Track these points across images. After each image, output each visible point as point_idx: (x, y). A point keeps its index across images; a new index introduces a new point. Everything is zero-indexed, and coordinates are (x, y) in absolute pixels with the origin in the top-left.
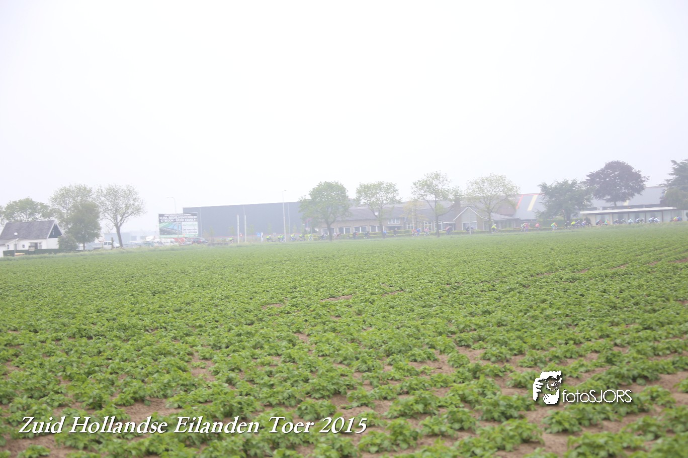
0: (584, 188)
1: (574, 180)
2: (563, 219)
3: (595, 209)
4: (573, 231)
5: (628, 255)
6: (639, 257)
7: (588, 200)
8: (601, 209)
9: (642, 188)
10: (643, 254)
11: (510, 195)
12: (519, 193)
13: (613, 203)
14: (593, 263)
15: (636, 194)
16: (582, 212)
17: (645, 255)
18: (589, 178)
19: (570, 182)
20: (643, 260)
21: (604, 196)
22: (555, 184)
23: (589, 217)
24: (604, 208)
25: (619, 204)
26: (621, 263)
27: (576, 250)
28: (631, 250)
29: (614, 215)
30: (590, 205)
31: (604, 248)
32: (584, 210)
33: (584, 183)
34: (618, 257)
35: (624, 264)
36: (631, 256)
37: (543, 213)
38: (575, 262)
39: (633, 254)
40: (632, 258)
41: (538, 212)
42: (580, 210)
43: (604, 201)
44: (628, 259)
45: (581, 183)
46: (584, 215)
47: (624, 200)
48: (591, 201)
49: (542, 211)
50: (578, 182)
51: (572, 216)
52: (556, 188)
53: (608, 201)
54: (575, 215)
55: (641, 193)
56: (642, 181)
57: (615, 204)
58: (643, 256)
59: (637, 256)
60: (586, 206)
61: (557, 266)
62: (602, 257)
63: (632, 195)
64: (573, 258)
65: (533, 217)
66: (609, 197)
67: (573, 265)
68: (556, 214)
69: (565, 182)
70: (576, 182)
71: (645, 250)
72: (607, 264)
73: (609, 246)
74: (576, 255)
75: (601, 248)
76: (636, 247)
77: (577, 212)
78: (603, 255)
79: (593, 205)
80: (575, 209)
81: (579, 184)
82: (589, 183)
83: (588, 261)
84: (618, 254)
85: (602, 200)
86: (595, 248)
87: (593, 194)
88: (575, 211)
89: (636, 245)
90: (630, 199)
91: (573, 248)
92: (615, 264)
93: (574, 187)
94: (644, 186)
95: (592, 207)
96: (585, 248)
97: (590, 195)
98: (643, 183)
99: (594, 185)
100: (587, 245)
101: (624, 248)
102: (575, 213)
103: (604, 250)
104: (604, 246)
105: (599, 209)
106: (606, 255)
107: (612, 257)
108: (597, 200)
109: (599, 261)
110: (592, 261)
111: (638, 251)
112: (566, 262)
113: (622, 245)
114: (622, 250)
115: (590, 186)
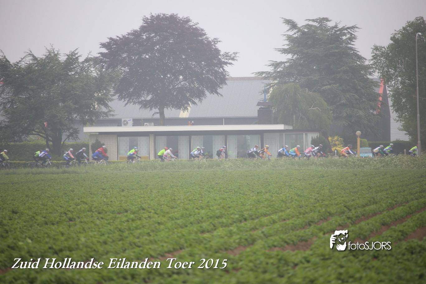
0: (94, 72)
1: (73, 54)
2: (44, 142)
3: (118, 122)
4: (64, 172)
5: (184, 231)
6: (206, 235)
7: (102, 101)
8: (131, 122)
9: (222, 79)
10: (215, 228)
13: (157, 110)
14: (108, 247)
15: (207, 93)
16: (88, 129)
17: (220, 231)
18: (104, 50)
19: (62, 58)
20: (214, 243)
21: (139, 96)
22: (29, 60)
24: (137, 122)
25: (169, 113)
26: (167, 247)
27: (70, 215)
28: (192, 219)
29: (158, 138)
30: (106, 114)
31: (134, 213)
32: (92, 123)
33: (95, 61)
34: (163, 234)
35: (175, 250)
36: (190, 233)
38: (66, 244)
39: (195, 228)
40: (193, 236)
42: (84, 122)
43: (137, 106)
44: (182, 241)
45: (87, 60)
46: (92, 135)
47: (181, 104)
48: (110, 104)
50: (81, 60)
51: (64, 137)
52: (29, 68)
53: (145, 105)
54: (71, 135)
55: (219, 90)
56: (221, 64)
57: (162, 113)
58: (215, 233)
59: (203, 232)
60: (97, 114)
62: (126, 234)
63: (200, 95)
64: (63, 234)
66: (149, 98)
67: (61, 250)
68: (27, 131)
69: (52, 58)
70: (77, 58)
71: (220, 220)
72: (137, 250)
73: (144, 209)
74: (70, 226)
75: (127, 211)
76: (203, 211)
77: (76, 127)
78: (129, 229)
79: (112, 113)
80: (72, 121)
81: (83, 63)
82: (105, 62)
83: (94, 240)
84: (162, 227)
85: (135, 103)
86: (113, 212)
87: (114, 88)
88: (72, 125)
89: (202, 208)
90: (194, 103)
91: (63, 210)
92: (155, 250)
93: (71, 70)
94: (224, 76)
95: (111, 117)
96: (90, 210)
97: (107, 90)
98: (222, 67)
99: (117, 66)
100: (95, 204)
101: (177, 215)
102: (71, 131)
103: (132, 216)
104: (134, 208)
105: (126, 124)
106: (137, 228)
107: (149, 235)
108: (122, 103)
109: (120, 243)
110: (105, 243)
111: (205, 221)
112: (47, 243)
113: (172, 208)
114: (172, 219)
115: (106, 70)
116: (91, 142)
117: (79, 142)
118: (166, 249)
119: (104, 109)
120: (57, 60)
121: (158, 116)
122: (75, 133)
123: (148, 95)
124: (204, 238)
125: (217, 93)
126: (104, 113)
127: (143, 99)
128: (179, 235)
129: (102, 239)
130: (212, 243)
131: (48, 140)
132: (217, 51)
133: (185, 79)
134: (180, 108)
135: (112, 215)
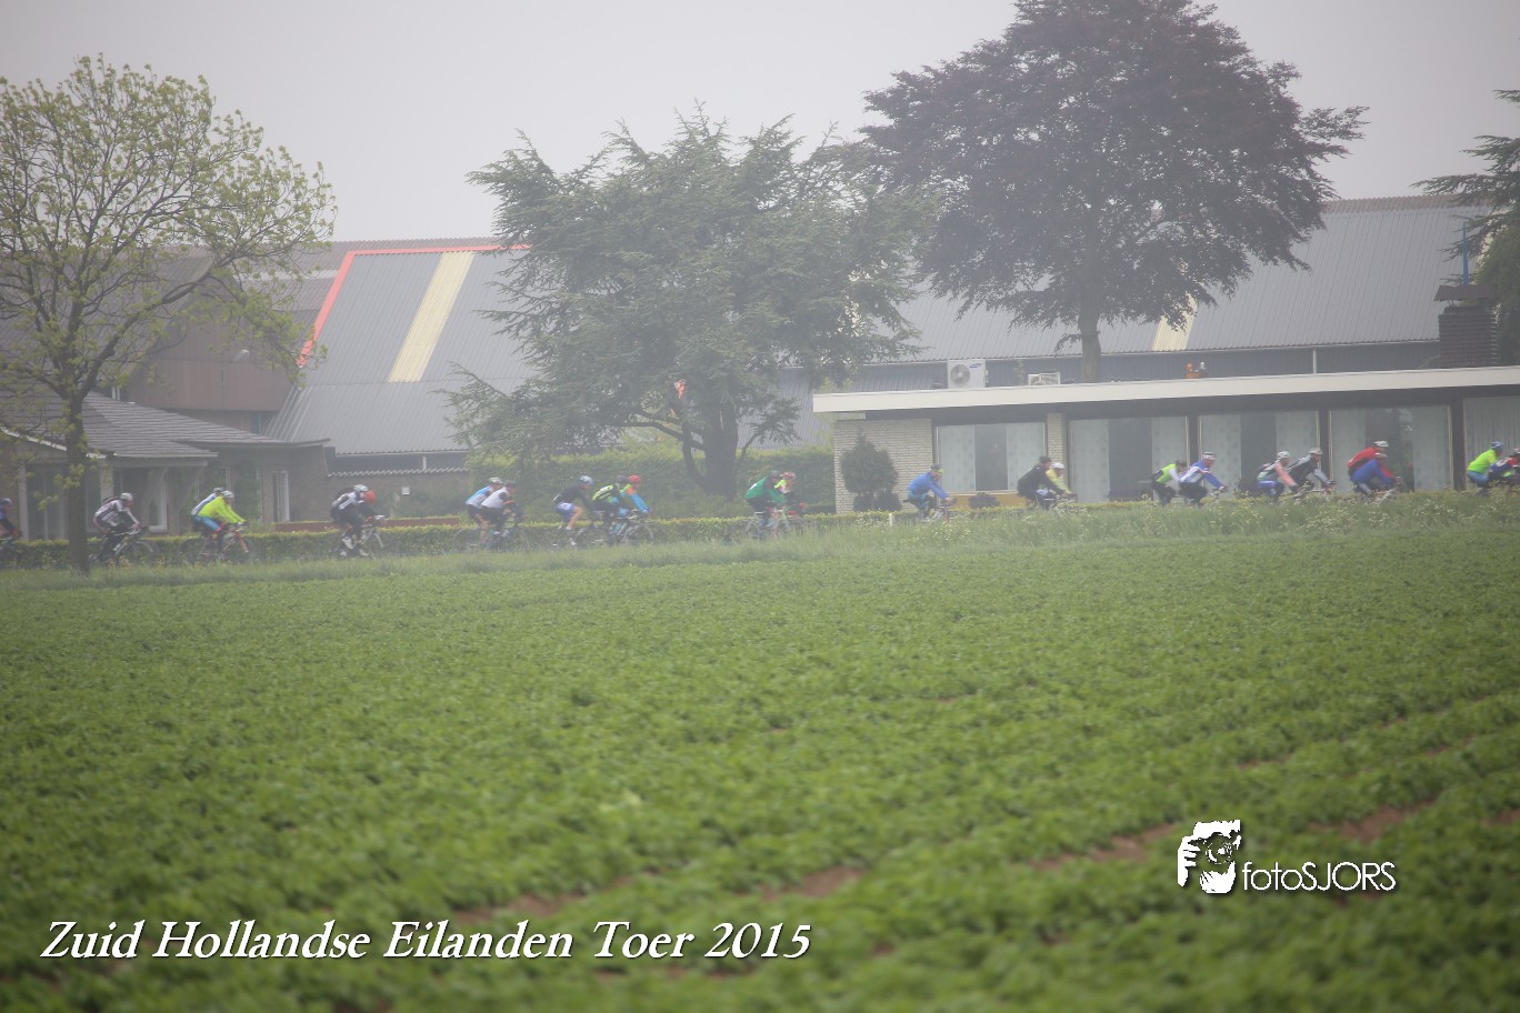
0: (846, 199)
1: (772, 136)
2: (675, 452)
3: (935, 375)
4: (749, 557)
5: (1181, 757)
6: (1259, 771)
7: (876, 300)
8: (980, 373)
9: (1307, 207)
10: (1292, 743)
11: (244, 251)
12: (322, 235)
14: (908, 819)
15: (1252, 258)
16: (828, 402)
17: (1311, 757)
18: (882, 120)
19: (735, 152)
20: (1290, 799)
21: (1007, 278)
22: (616, 163)
23: (881, 440)
24: (1002, 371)
25: (1117, 335)
26: (1118, 814)
27: (772, 707)
28: (1206, 713)
29: (1076, 425)
30: (891, 346)
31: (997, 696)
32: (840, 379)
33: (850, 157)
34: (1103, 769)
35: (1148, 824)
36: (1200, 765)
37: (518, 405)
38: (761, 809)
39: (1219, 744)
40: (1210, 776)
41: (479, 392)
42: (814, 380)
43: (1004, 316)
44: (1174, 793)
45: (821, 157)
46: (842, 421)
47: (1158, 303)
48: (903, 309)
49: (508, 388)
50: (800, 155)
51: (744, 432)
52: (620, 191)
53: (1032, 309)
54: (770, 423)
55: (1296, 249)
56: (1303, 152)
57: (1090, 338)
58: (1292, 763)
59: (1248, 759)
60: (861, 348)
61: (614, 843)
62: (971, 769)
63: (1227, 267)
64: (748, 775)
65: (434, 432)
66: (1044, 283)
67: (745, 832)
68: (617, 414)
69: (698, 152)
70: (786, 151)
71: (1310, 716)
72: (1010, 826)
73: (1031, 682)
74: (772, 746)
75: (971, 691)
76: (1246, 686)
77: (785, 393)
78: (983, 753)
79: (911, 341)
80: (771, 372)
81: (805, 167)
82: (885, 161)
83: (862, 795)
84: (1099, 743)
85: (992, 304)
86: (924, 694)
87: (917, 253)
88: (771, 389)
89: (1242, 673)
90: (1204, 298)
91: (746, 689)
92: (1073, 826)
93: (764, 193)
94: (1314, 195)
95: (907, 358)
96: (843, 689)
97: (891, 259)
98: (1307, 165)
99: (926, 175)
100: (860, 667)
101: (1153, 699)
102: (769, 408)
103: (991, 707)
104: (996, 679)
105: (962, 379)
106: (1008, 750)
107: (1052, 771)
108: (950, 304)
109: (951, 801)
110: (899, 802)
111: (1254, 721)
112: (693, 806)
113: (1135, 674)
114: (1134, 713)
115: (890, 189)
116: (840, 447)
117: (797, 447)
118: (1116, 823)
119: (883, 330)
120: (717, 158)
121: (1076, 348)
122: (782, 418)
123: (1039, 271)
124: (1253, 782)
125: (1290, 259)
126: (884, 342)
127: (1020, 287)
128: (1162, 770)
129: (888, 789)
130: (1281, 799)
131: (688, 445)
132: (1289, 108)
133: (1170, 213)
134: (1154, 317)
135: (919, 705)
